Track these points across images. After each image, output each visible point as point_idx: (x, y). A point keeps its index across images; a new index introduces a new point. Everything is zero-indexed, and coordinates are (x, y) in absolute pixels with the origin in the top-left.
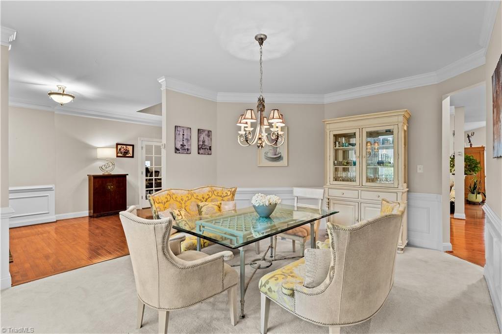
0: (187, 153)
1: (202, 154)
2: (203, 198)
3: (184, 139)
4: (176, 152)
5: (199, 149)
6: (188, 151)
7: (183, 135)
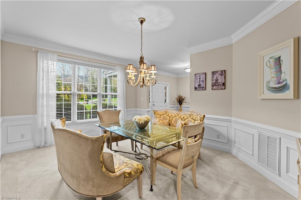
0: (202, 90)
1: (215, 89)
2: (184, 118)
3: (200, 81)
4: (195, 90)
5: (213, 86)
6: (204, 88)
7: (200, 78)
